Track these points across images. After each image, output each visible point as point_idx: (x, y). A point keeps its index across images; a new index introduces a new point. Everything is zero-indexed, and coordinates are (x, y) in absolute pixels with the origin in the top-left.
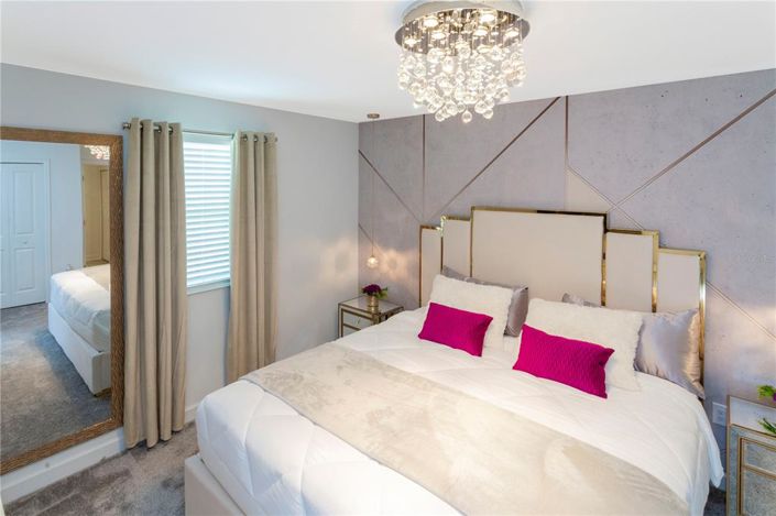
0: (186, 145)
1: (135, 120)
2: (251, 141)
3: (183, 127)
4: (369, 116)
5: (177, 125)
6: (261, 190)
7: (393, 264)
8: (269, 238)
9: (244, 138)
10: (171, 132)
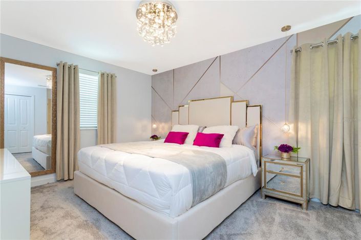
0: (80, 75)
1: (61, 62)
2: (106, 76)
3: (79, 67)
4: (154, 70)
5: (77, 66)
6: (109, 94)
7: (163, 128)
8: (113, 113)
9: (103, 75)
10: (74, 69)
